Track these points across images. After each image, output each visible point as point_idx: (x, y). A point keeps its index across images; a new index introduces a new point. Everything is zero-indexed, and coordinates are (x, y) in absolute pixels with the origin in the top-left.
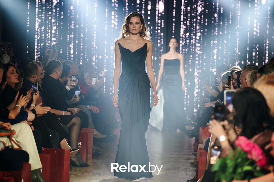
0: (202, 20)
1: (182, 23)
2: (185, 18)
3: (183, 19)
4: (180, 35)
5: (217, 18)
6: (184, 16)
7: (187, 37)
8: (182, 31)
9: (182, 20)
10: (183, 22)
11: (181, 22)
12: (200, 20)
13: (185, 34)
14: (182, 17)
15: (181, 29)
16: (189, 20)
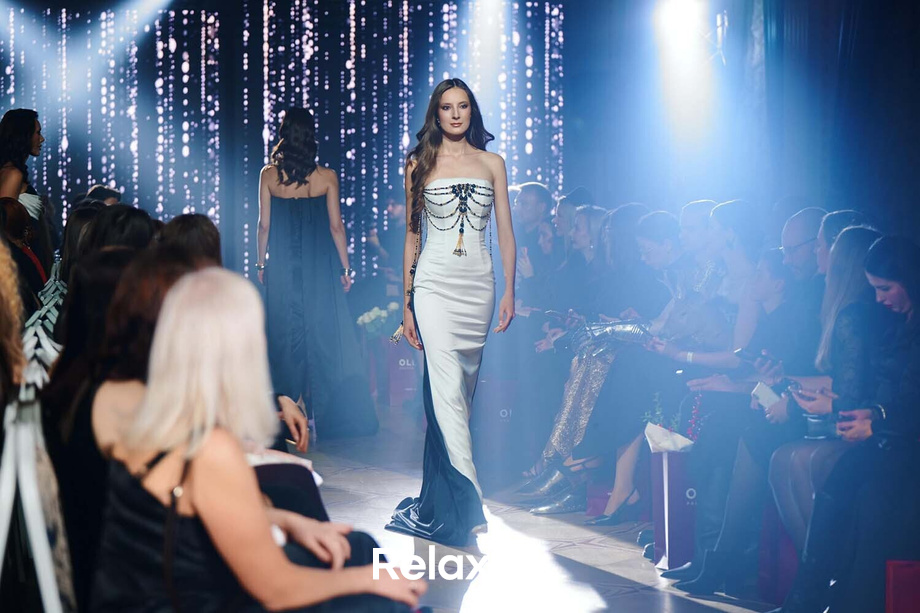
0: (316, 78)
1: (266, 86)
2: (274, 73)
3: (269, 75)
4: (263, 116)
5: (353, 72)
6: (270, 70)
7: (280, 121)
8: (267, 105)
9: (266, 78)
10: (269, 82)
11: (263, 83)
12: (311, 77)
13: (274, 115)
14: (266, 70)
15: (266, 101)
16: (283, 77)
